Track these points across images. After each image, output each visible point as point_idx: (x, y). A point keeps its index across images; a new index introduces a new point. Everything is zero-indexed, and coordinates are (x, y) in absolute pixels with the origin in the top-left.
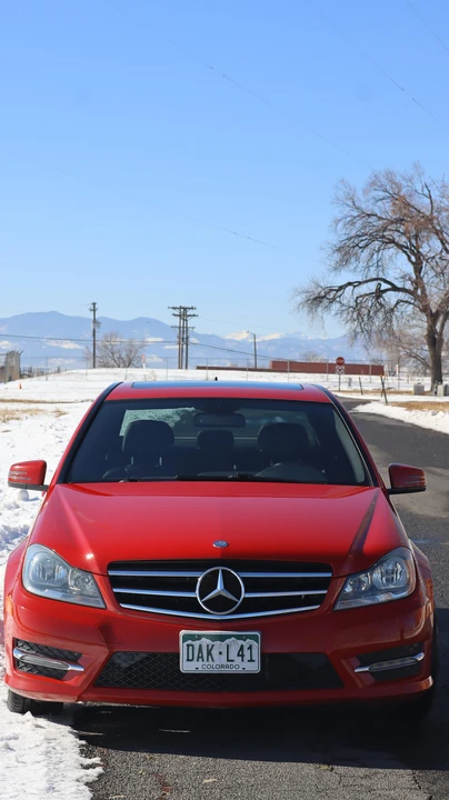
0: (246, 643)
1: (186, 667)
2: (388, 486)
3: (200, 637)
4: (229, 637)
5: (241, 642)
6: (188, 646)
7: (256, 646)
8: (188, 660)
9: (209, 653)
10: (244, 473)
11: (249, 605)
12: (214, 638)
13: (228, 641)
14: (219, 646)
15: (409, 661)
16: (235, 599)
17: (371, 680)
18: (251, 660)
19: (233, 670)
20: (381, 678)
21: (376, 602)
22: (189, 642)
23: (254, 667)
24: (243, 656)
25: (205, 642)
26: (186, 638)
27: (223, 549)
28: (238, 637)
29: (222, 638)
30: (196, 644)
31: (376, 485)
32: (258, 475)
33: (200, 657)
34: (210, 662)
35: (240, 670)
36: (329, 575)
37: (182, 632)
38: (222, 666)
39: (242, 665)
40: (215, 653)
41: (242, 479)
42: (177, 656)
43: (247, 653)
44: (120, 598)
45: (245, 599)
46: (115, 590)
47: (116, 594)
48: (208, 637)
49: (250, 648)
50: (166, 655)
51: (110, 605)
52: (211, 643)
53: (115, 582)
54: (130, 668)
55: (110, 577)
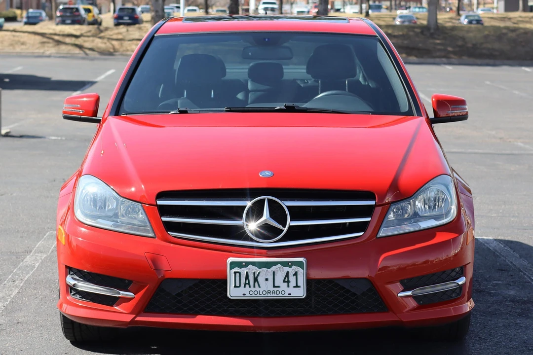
0: (292, 270)
1: (234, 292)
2: (431, 115)
3: (247, 264)
4: (276, 263)
5: (287, 269)
6: (235, 273)
7: (302, 273)
8: (235, 286)
9: (256, 280)
10: (290, 104)
11: (294, 233)
12: (261, 265)
13: (274, 268)
14: (265, 273)
15: (451, 285)
16: (280, 227)
17: (413, 304)
18: (297, 286)
19: (280, 296)
20: (424, 302)
21: (418, 229)
22: (236, 269)
23: (300, 293)
24: (288, 282)
25: (252, 269)
26: (233, 265)
27: (269, 178)
28: (285, 264)
29: (268, 265)
30: (244, 271)
31: (420, 115)
32: (305, 106)
33: (247, 283)
34: (257, 288)
35: (286, 296)
36: (372, 203)
37: (230, 260)
38: (269, 292)
39: (288, 291)
40: (261, 279)
41: (289, 109)
42: (224, 282)
43: (292, 279)
44: (169, 226)
45: (290, 227)
46: (164, 219)
47: (165, 223)
48: (253, 264)
49: (295, 274)
50: (214, 282)
51: (159, 234)
52: (258, 270)
53: (164, 211)
54: (179, 294)
55: (159, 206)
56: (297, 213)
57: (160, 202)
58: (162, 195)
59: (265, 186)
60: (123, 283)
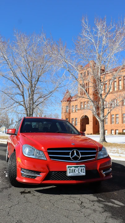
0: (83, 168)
1: (69, 174)
3: (72, 167)
4: (79, 166)
5: (81, 168)
6: (69, 169)
7: (84, 168)
8: (69, 173)
9: (74, 171)
11: (82, 159)
12: (75, 167)
14: (77, 169)
18: (84, 172)
22: (69, 168)
23: (84, 174)
24: (82, 171)
25: (73, 168)
26: (69, 167)
27: (74, 145)
28: (81, 167)
29: (77, 167)
30: (71, 169)
33: (72, 172)
34: (75, 173)
35: (81, 175)
37: (67, 166)
38: (77, 174)
40: (76, 171)
42: (66, 172)
43: (83, 170)
44: (51, 157)
45: (81, 157)
46: (49, 155)
48: (74, 167)
49: (83, 169)
50: (63, 172)
51: (48, 159)
52: (75, 168)
53: (49, 153)
54: (54, 175)
55: (48, 152)
56: (82, 154)
57: (48, 151)
58: (48, 149)
59: (74, 147)
60: (38, 173)
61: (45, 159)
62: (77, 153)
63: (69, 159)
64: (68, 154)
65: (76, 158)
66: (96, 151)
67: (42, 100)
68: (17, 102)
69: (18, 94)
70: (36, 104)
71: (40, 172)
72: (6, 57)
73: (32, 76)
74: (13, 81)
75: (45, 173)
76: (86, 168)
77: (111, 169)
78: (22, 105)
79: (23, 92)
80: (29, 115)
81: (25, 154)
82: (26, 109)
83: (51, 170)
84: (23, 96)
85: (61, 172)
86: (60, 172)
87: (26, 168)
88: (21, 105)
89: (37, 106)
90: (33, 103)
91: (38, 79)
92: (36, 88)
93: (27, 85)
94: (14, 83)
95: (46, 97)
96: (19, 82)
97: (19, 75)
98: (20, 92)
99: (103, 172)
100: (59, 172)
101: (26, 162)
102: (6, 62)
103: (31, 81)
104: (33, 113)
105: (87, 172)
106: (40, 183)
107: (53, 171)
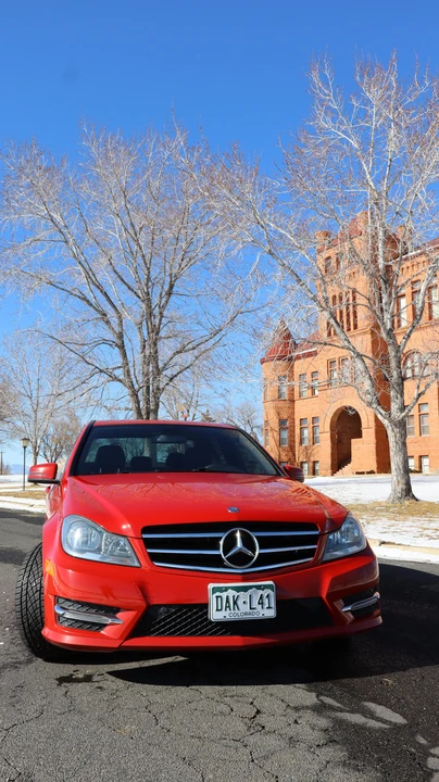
0: (266, 592)
1: (215, 615)
3: (226, 589)
4: (251, 587)
5: (260, 592)
6: (217, 597)
7: (272, 594)
8: (217, 610)
9: (235, 603)
11: (263, 559)
12: (238, 589)
13: (250, 591)
14: (244, 596)
16: (252, 554)
17: (352, 617)
18: (269, 607)
19: (255, 617)
22: (218, 594)
24: (262, 604)
25: (231, 593)
26: (215, 590)
27: (236, 513)
28: (259, 587)
29: (245, 589)
30: (224, 595)
33: (228, 607)
34: (237, 611)
35: (260, 617)
37: (211, 586)
38: (246, 614)
39: (262, 612)
40: (240, 602)
42: (206, 606)
43: (266, 601)
44: (154, 557)
45: (260, 554)
46: (149, 551)
47: (149, 554)
48: (233, 588)
49: (268, 596)
50: (195, 606)
51: (145, 564)
52: (236, 594)
53: (149, 543)
54: (164, 620)
55: (145, 539)
56: (264, 543)
57: (145, 536)
58: (146, 530)
59: (235, 520)
60: (111, 611)
61: (137, 564)
62: (248, 542)
63: (217, 561)
64: (213, 544)
65: (240, 559)
66: (317, 533)
67: (188, 358)
68: (101, 371)
69: (105, 342)
70: (168, 372)
71: (118, 610)
72: (57, 217)
73: (149, 279)
74: (85, 299)
75: (133, 613)
76: (278, 589)
77: (377, 594)
78: (120, 381)
79: (121, 336)
80: (143, 412)
81: (71, 548)
82: (135, 394)
83: (155, 601)
84: (122, 347)
85: (191, 607)
86: (185, 606)
87: (71, 595)
88: (116, 379)
89: (171, 380)
90: (158, 372)
91: (171, 287)
92: (164, 321)
93: (133, 311)
94: (91, 305)
95: (202, 347)
96: (107, 303)
97: (105, 277)
98: (110, 336)
99: (346, 606)
100: (180, 607)
101: (70, 576)
102: (59, 237)
103: (148, 294)
104: (157, 406)
105: (281, 604)
106: (116, 645)
107: (160, 606)
